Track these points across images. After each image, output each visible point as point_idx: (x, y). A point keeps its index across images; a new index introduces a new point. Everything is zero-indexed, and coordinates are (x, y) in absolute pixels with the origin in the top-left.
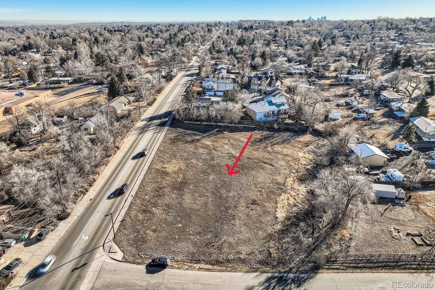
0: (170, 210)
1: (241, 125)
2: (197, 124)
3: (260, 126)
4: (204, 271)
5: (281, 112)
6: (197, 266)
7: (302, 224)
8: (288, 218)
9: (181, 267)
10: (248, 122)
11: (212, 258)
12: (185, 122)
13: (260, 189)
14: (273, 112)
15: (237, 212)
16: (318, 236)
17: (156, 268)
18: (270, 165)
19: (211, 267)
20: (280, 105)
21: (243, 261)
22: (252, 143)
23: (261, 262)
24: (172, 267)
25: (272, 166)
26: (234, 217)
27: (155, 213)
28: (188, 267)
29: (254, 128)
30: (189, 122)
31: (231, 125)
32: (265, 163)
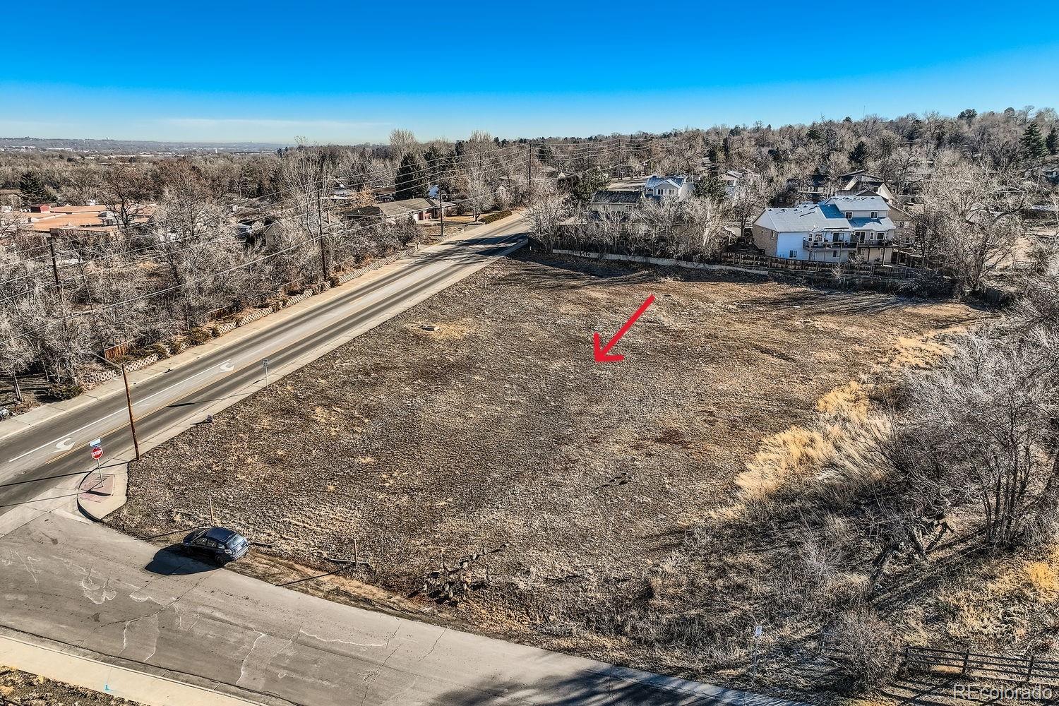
0: (366, 421)
1: (724, 267)
2: (589, 259)
3: (784, 271)
4: (346, 603)
5: (867, 238)
6: (330, 582)
7: (838, 523)
8: (781, 496)
9: (273, 575)
10: (747, 261)
11: (404, 568)
12: (554, 251)
13: (713, 409)
14: (836, 235)
15: (590, 453)
16: (901, 574)
17: (189, 561)
18: (781, 356)
19: (379, 594)
20: (865, 220)
21: (519, 600)
22: (742, 307)
23: (592, 616)
24: (244, 569)
25: (787, 359)
26: (568, 465)
27: (313, 420)
28: (298, 578)
29: (764, 276)
30: (567, 252)
31: (689, 265)
32: (767, 351)
